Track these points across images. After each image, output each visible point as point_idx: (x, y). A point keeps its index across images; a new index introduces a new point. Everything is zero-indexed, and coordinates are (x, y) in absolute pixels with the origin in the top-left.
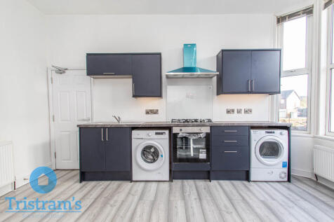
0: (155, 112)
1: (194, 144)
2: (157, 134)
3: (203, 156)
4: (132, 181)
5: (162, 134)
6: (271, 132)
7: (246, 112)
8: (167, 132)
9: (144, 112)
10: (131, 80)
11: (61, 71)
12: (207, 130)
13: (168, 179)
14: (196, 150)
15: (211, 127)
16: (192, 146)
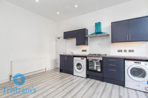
0: (86, 51)
1: (96, 64)
2: (81, 59)
3: (99, 70)
4: (73, 75)
5: (83, 59)
6: (138, 63)
7: (130, 51)
8: (85, 59)
9: (82, 51)
10: (76, 39)
11: (59, 38)
12: (101, 59)
13: (85, 77)
14: (96, 67)
15: (103, 58)
16: (95, 65)
